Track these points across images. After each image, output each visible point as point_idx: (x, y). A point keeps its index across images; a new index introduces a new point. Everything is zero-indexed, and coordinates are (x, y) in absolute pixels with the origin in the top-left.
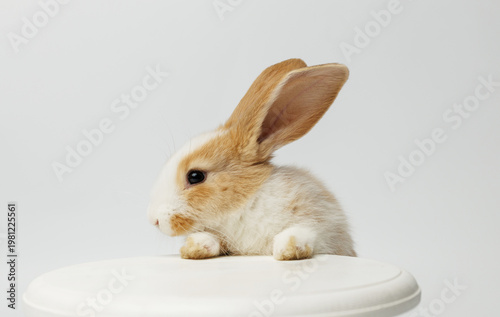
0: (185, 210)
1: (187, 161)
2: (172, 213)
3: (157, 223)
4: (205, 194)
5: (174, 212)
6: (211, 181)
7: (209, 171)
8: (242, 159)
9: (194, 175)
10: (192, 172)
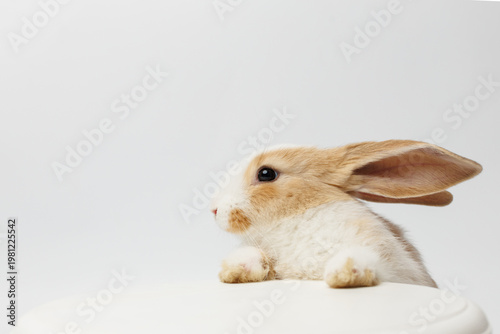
0: (246, 207)
1: (262, 157)
2: (234, 206)
3: (215, 212)
4: (272, 195)
5: (237, 207)
6: (281, 182)
7: (283, 173)
9: (265, 172)
10: (264, 168)
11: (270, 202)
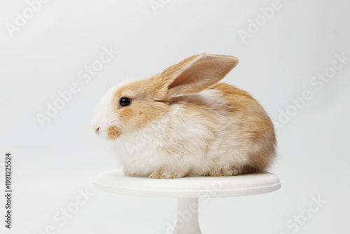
1: (121, 91)
3: (98, 129)
4: (130, 114)
5: (112, 124)
8: (156, 96)
9: (124, 100)
10: (123, 98)
11: (131, 119)
